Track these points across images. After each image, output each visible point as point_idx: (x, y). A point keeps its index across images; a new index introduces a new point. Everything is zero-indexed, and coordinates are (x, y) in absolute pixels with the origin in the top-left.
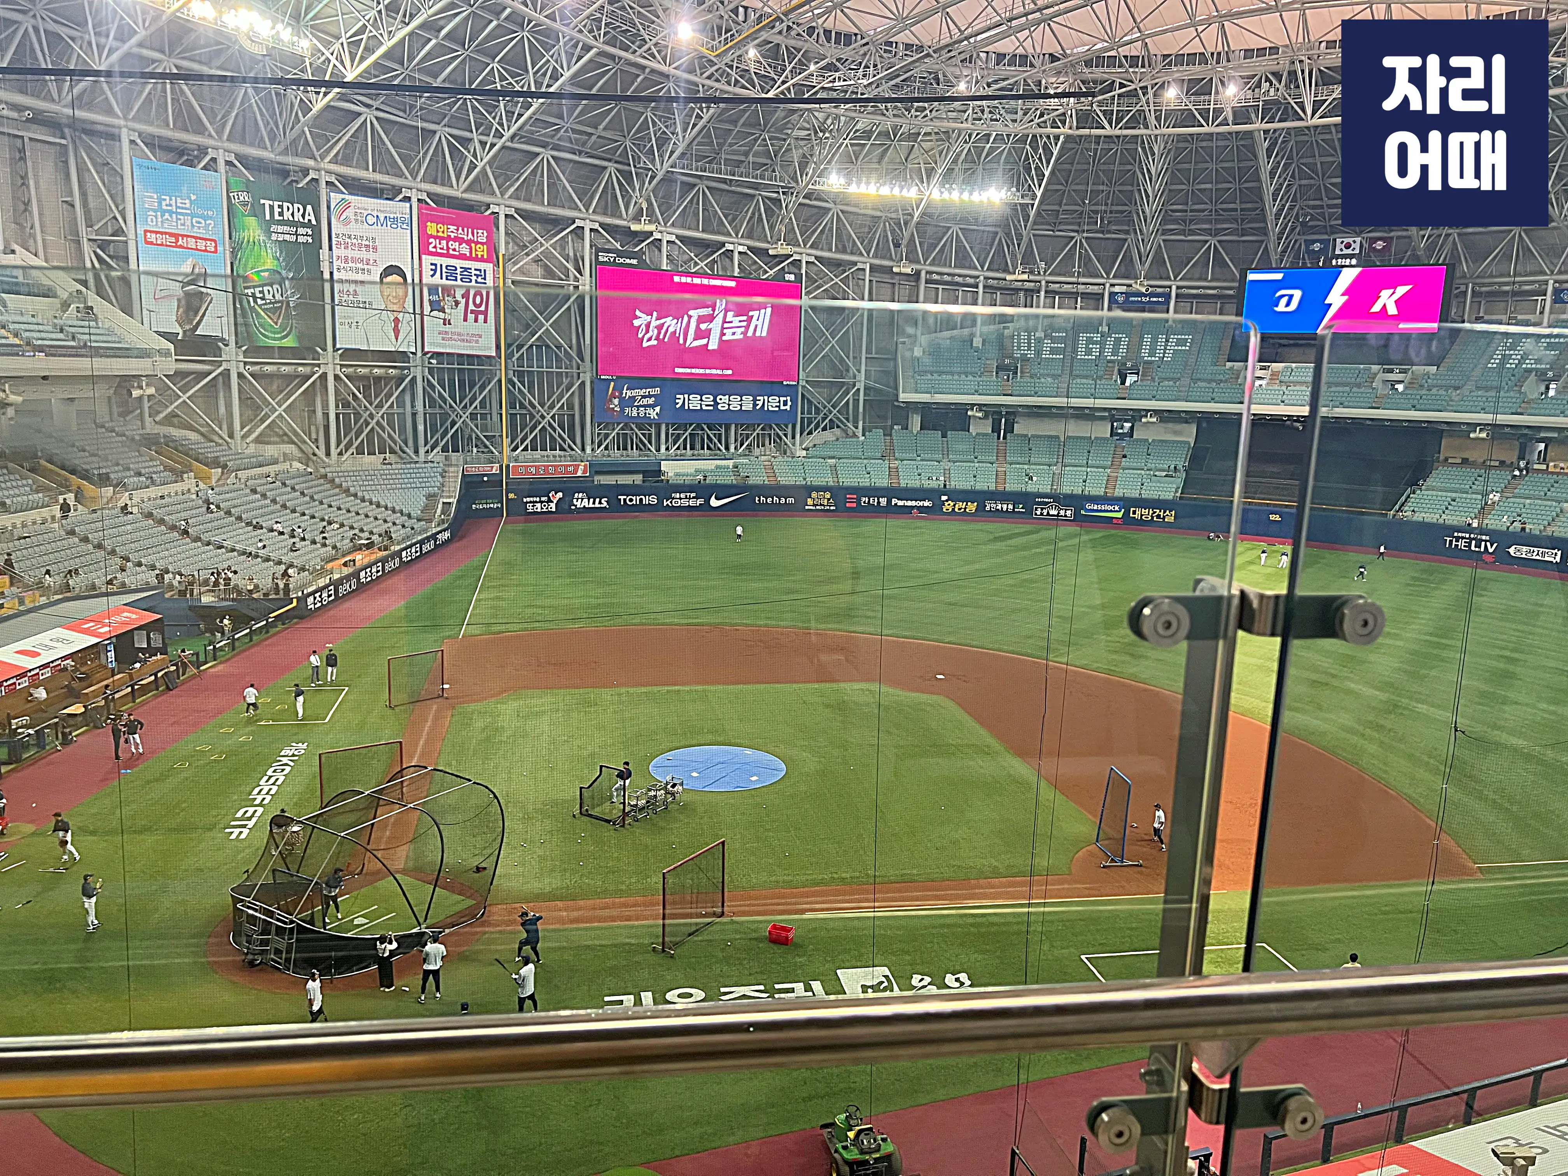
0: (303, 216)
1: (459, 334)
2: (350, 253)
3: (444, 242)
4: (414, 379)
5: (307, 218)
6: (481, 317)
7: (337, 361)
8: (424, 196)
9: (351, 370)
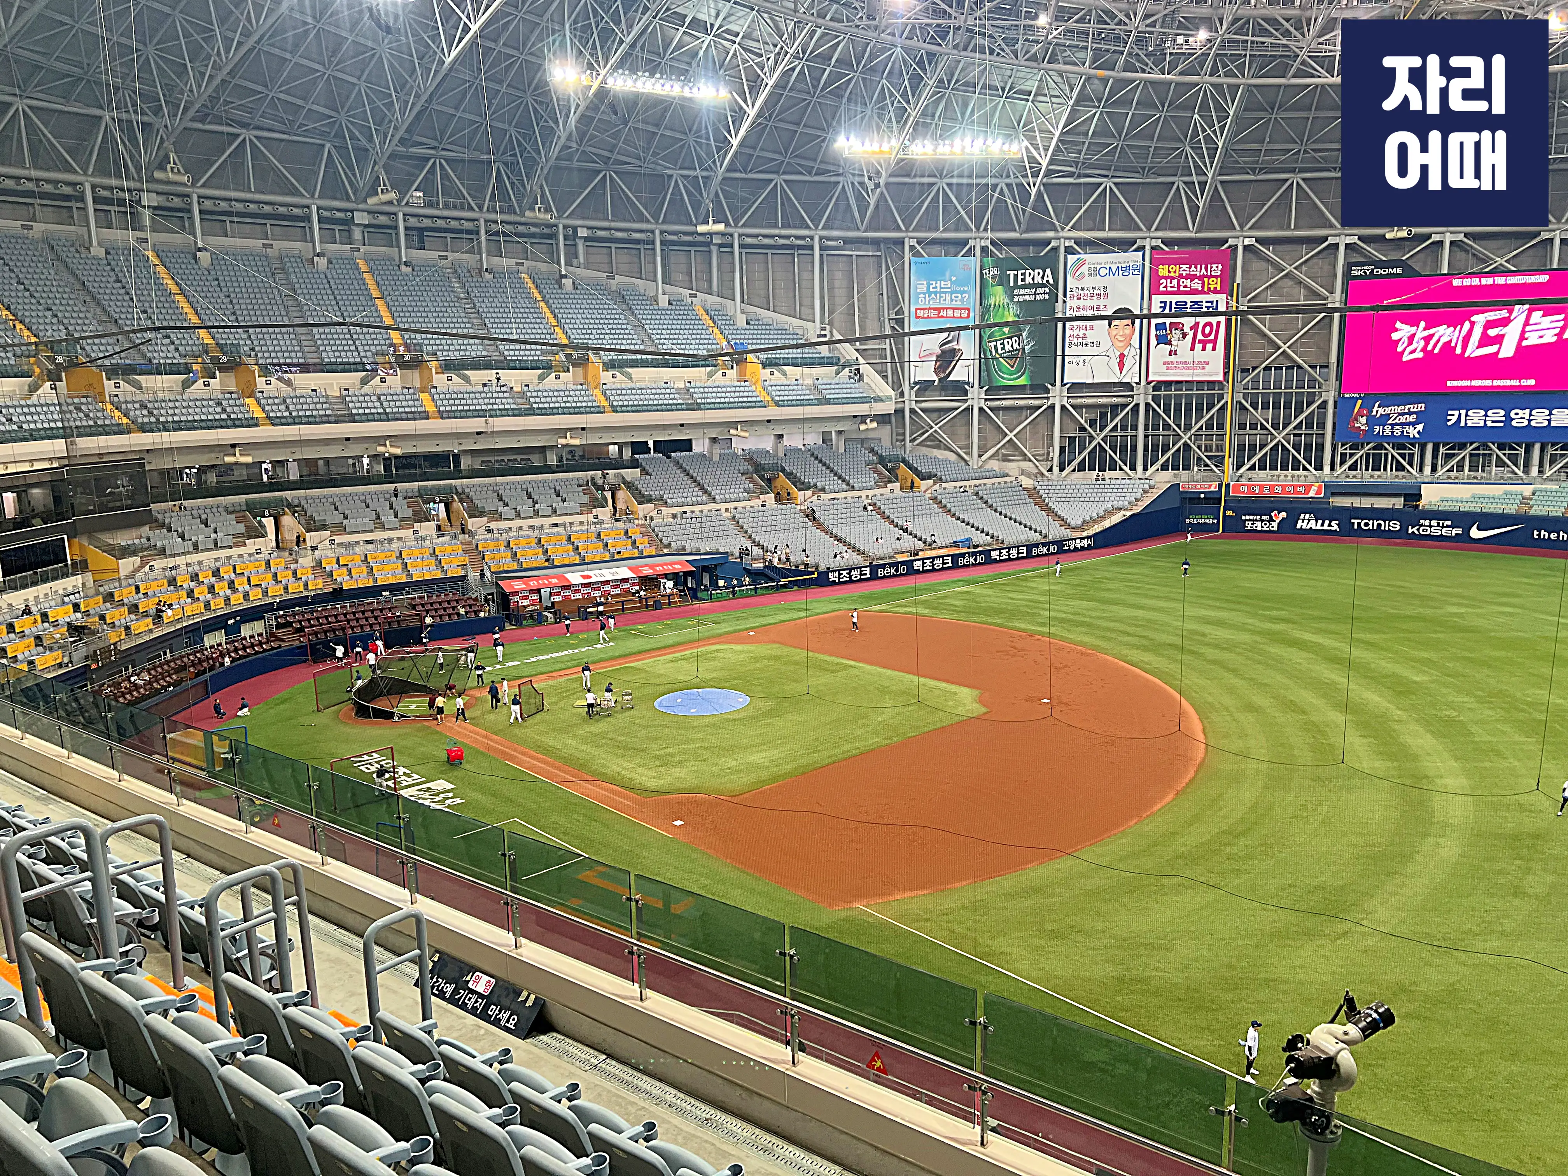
0: (1043, 278)
1: (1186, 363)
2: (1082, 303)
3: (1175, 282)
4: (1137, 405)
5: (1046, 279)
6: (1209, 346)
7: (1065, 394)
8: (1159, 243)
9: (1079, 401)
